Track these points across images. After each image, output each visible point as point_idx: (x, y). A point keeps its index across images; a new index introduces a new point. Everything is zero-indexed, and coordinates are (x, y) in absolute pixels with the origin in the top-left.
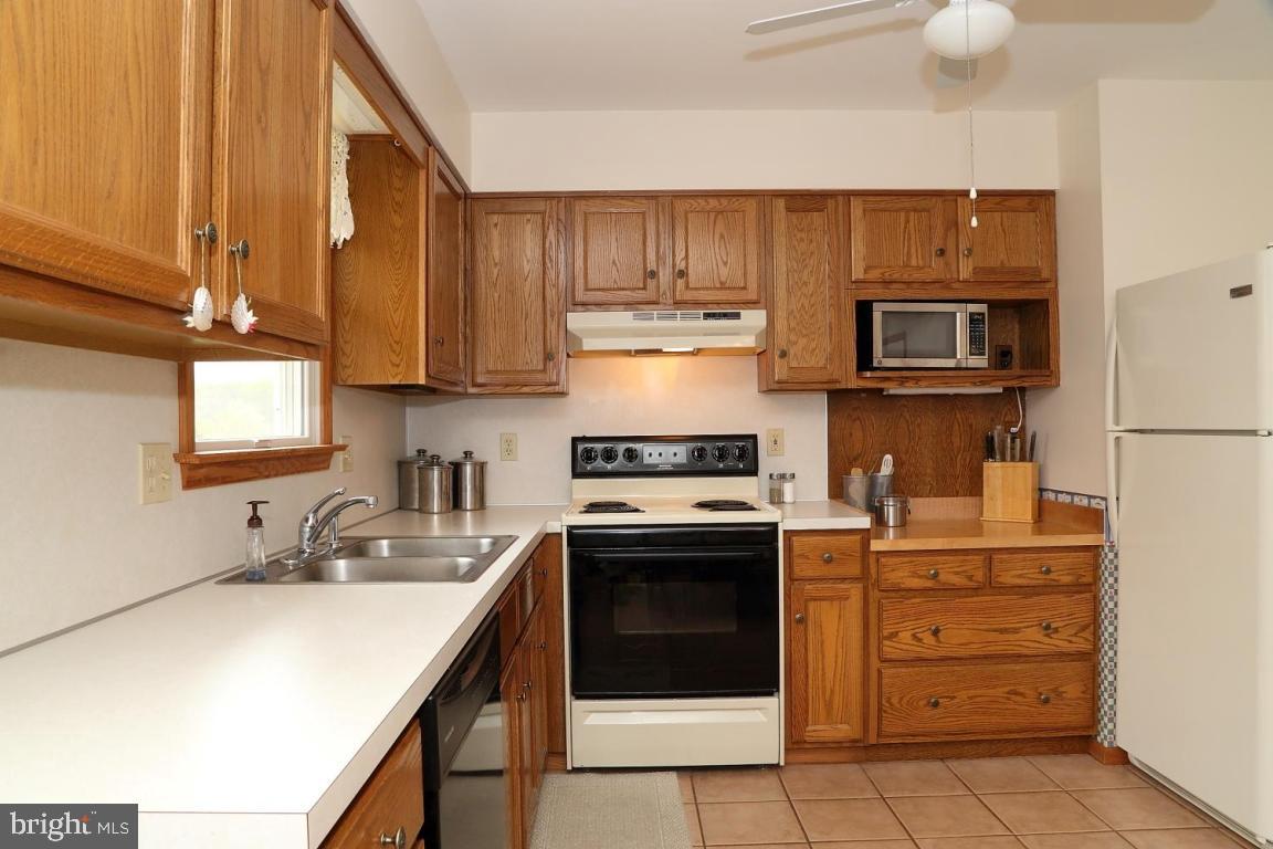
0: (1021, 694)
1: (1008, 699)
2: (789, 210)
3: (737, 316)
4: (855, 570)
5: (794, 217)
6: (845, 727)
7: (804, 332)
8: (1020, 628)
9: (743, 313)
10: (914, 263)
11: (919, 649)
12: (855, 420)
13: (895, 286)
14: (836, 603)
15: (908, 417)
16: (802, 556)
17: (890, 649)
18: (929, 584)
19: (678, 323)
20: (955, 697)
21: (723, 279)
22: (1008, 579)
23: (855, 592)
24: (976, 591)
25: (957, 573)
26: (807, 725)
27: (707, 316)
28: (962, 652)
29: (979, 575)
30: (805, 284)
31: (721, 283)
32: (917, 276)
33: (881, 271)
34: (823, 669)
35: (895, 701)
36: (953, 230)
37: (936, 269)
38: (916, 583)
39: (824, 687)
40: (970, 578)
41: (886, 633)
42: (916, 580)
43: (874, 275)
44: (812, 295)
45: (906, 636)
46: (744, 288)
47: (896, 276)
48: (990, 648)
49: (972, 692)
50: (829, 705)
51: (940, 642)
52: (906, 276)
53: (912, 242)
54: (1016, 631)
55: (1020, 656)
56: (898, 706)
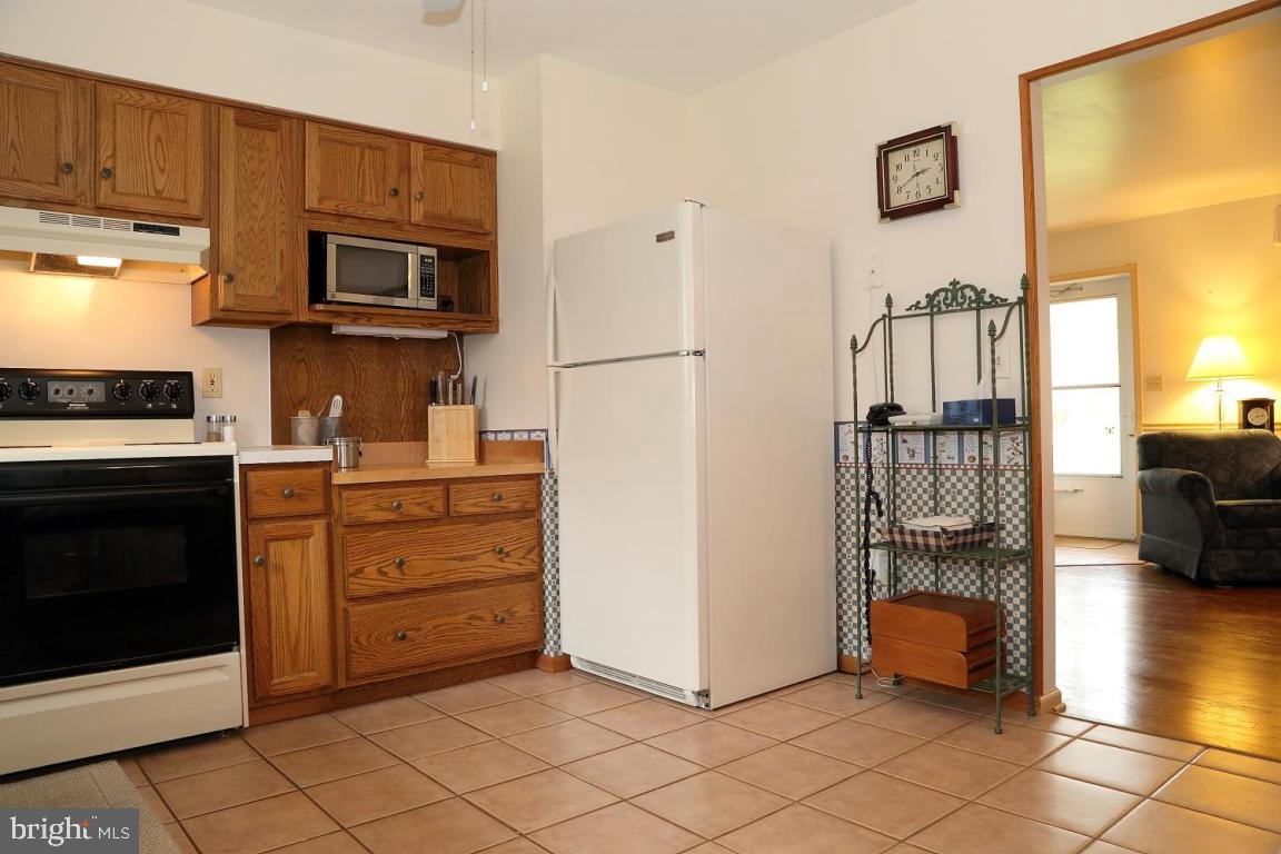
0: (482, 619)
1: (469, 624)
2: (238, 123)
3: (175, 232)
4: (318, 505)
5: (244, 132)
6: (314, 674)
7: (252, 257)
8: (475, 555)
9: (182, 229)
10: (368, 199)
11: (385, 583)
12: (300, 361)
13: (348, 220)
14: (298, 543)
15: (353, 361)
16: (259, 492)
17: (357, 586)
18: (392, 516)
19: (101, 231)
20: (420, 629)
21: (160, 187)
22: (466, 507)
23: (319, 527)
24: (435, 521)
25: (419, 504)
26: (272, 678)
27: (138, 228)
28: (427, 583)
29: (439, 505)
30: (256, 206)
31: (157, 192)
32: (370, 213)
33: (337, 203)
34: (287, 615)
35: (363, 640)
36: (406, 173)
37: (389, 210)
38: (379, 516)
39: (288, 634)
40: (431, 509)
41: (351, 569)
42: (380, 513)
43: (329, 206)
44: (261, 219)
45: (371, 571)
46: (185, 201)
47: (350, 210)
48: (451, 577)
49: (436, 622)
50: (294, 653)
51: (405, 575)
52: (360, 212)
53: (367, 177)
54: (473, 558)
55: (476, 581)
56: (367, 644)
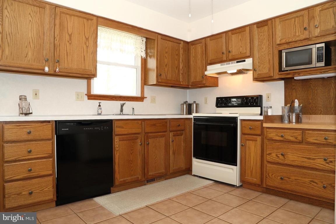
0: (315, 183)
1: (311, 183)
2: (258, 27)
3: (244, 61)
4: (259, 132)
5: (259, 29)
6: (255, 179)
7: (262, 63)
8: (315, 158)
9: (246, 60)
10: (297, 34)
11: (279, 160)
12: (293, 89)
13: (291, 44)
14: (254, 142)
15: (312, 87)
16: (244, 127)
17: (269, 158)
18: (282, 139)
19: (231, 65)
20: (290, 178)
21: (241, 51)
22: (311, 140)
23: (259, 139)
24: (300, 143)
25: (292, 136)
26: (246, 176)
27: (237, 62)
28: (293, 163)
29: (300, 138)
30: (263, 48)
31: (241, 52)
32: (297, 39)
33: (285, 40)
34: (250, 161)
35: (270, 175)
37: (306, 35)
38: (278, 138)
39: (250, 166)
40: (296, 138)
41: (268, 153)
42: (278, 137)
43: (284, 41)
44: (264, 51)
45: (274, 155)
46: (246, 53)
47: (290, 40)
48: (303, 164)
49: (297, 178)
50: (252, 172)
51: (285, 159)
53: (297, 28)
54: (314, 159)
55: (315, 168)
56: (271, 177)
